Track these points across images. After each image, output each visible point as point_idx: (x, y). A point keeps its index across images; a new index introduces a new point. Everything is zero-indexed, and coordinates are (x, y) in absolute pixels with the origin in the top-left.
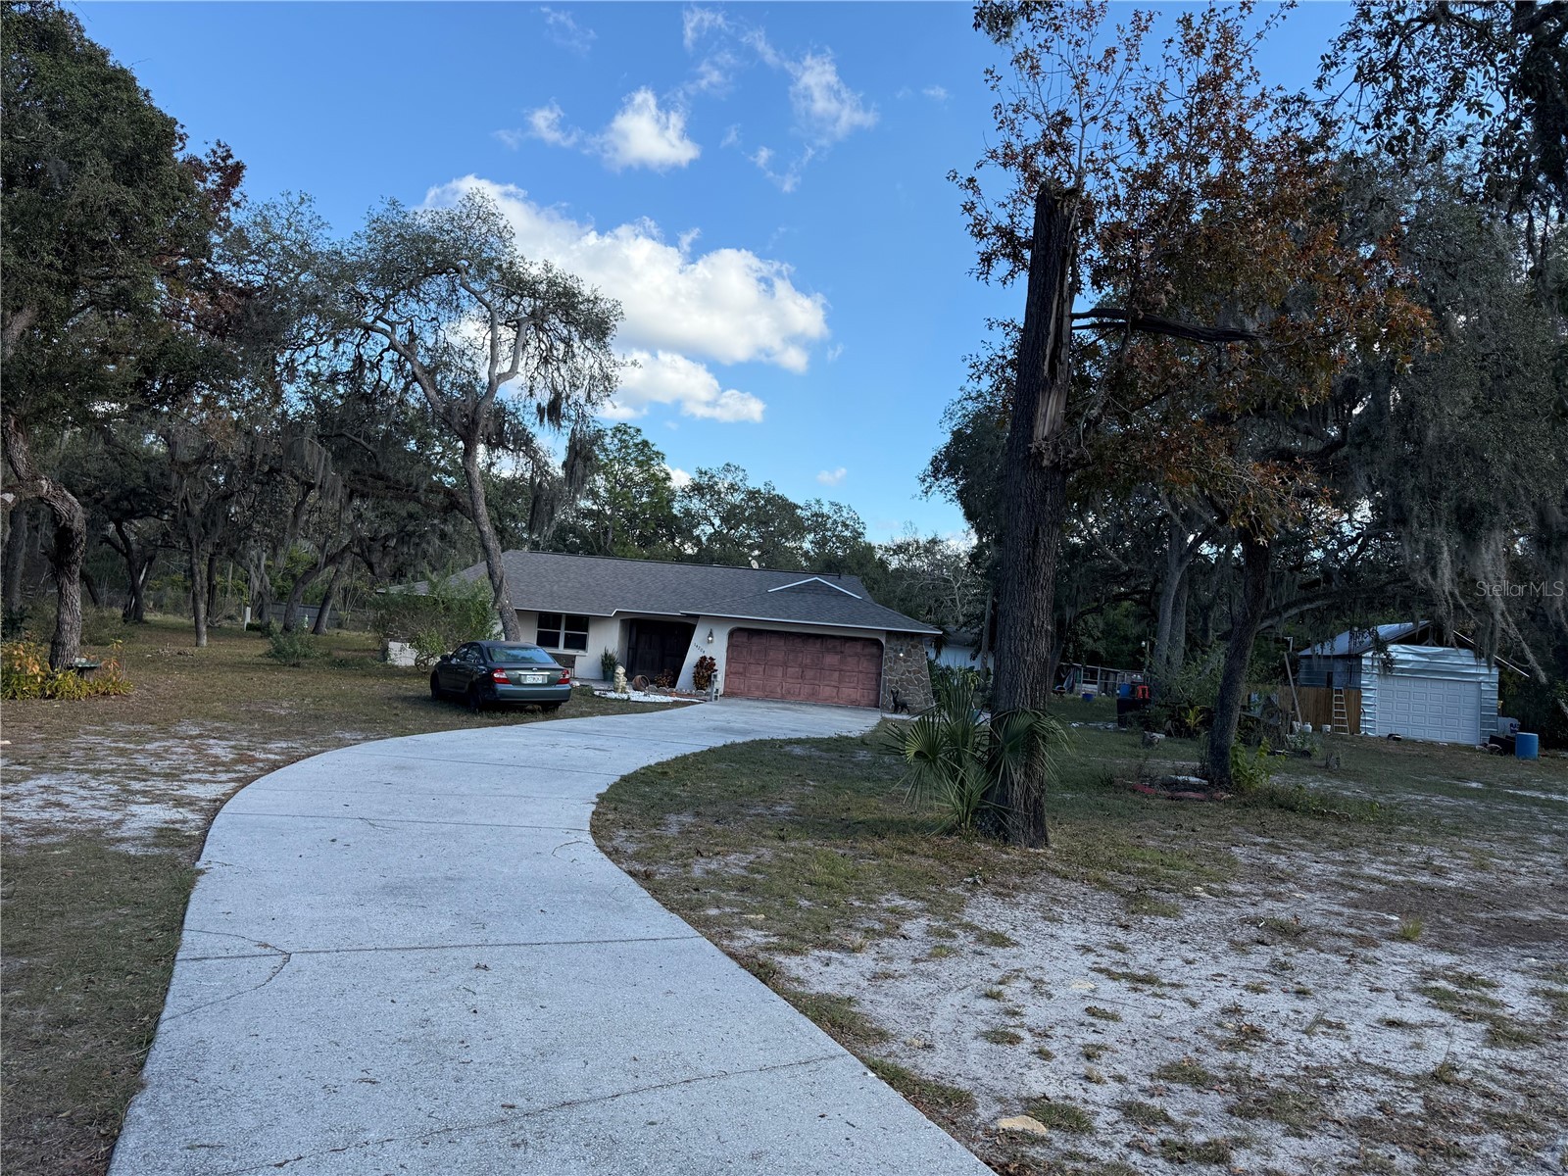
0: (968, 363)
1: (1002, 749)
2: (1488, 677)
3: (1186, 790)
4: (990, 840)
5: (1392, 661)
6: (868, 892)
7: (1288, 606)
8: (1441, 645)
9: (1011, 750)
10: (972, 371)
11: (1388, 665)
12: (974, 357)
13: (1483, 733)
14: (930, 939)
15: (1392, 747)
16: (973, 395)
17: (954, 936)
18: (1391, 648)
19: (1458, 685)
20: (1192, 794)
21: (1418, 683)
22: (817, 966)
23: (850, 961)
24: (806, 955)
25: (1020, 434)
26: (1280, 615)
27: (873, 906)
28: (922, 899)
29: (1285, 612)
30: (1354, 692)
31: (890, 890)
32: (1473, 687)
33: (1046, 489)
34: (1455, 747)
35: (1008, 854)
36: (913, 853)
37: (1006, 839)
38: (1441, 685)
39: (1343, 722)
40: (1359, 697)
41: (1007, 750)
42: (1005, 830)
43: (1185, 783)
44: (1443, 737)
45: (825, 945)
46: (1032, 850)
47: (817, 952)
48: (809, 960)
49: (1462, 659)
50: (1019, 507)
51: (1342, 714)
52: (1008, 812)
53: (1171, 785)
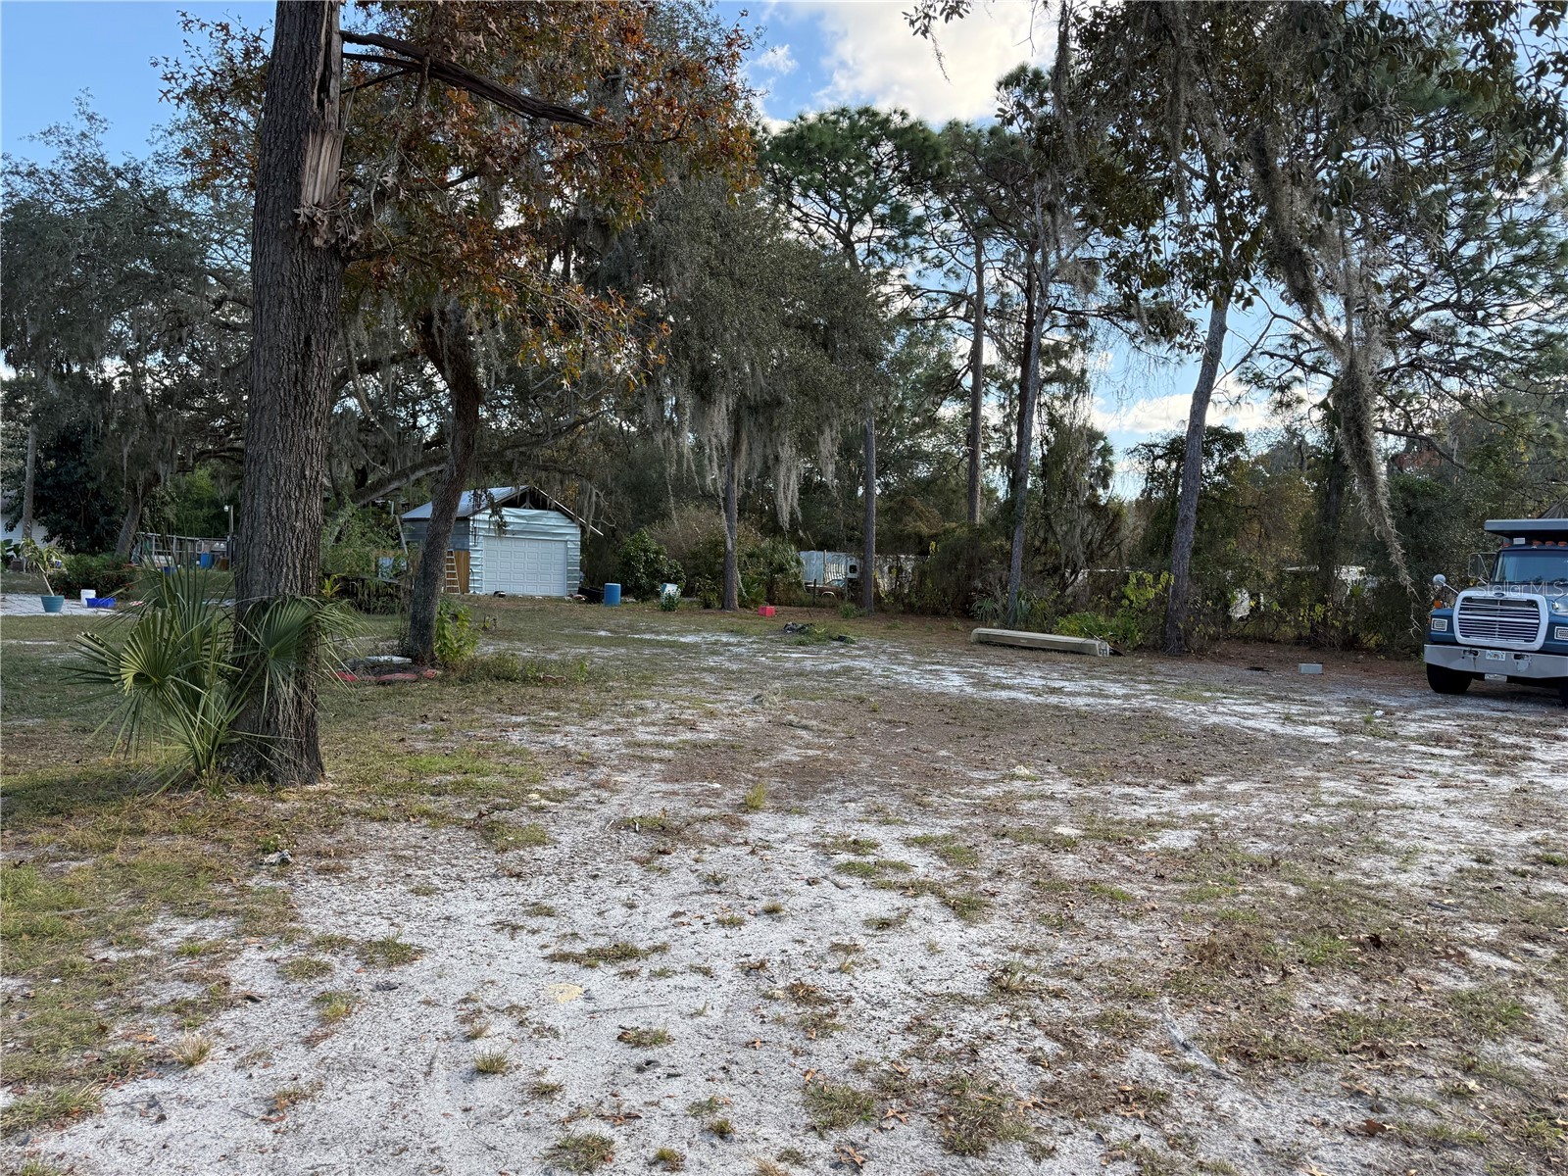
0: (160, 71)
1: (264, 656)
2: (572, 533)
3: (391, 672)
4: (249, 786)
5: (505, 524)
6: (120, 927)
7: (414, 468)
8: (537, 508)
9: (277, 655)
10: (166, 86)
11: (501, 526)
12: (171, 63)
13: (569, 586)
14: (294, 986)
15: (497, 602)
16: (23, 169)
17: (324, 969)
18: (505, 511)
19: (549, 544)
20: (399, 676)
21: (518, 543)
22: (140, 1130)
23: (195, 1090)
24: (100, 1111)
25: (278, 192)
26: (407, 477)
27: (146, 952)
28: (222, 913)
29: (413, 473)
30: (463, 553)
31: (157, 912)
32: (562, 545)
33: (320, 279)
34: (548, 599)
35: (284, 801)
36: (143, 832)
37: (272, 781)
38: (536, 544)
39: (454, 582)
40: (468, 558)
41: (271, 656)
42: (269, 767)
43: (388, 663)
44: (538, 592)
45: (122, 1070)
46: (310, 788)
47: (114, 1095)
48: (112, 1120)
49: (551, 520)
50: (281, 302)
51: (453, 575)
52: (272, 742)
53: (375, 668)
